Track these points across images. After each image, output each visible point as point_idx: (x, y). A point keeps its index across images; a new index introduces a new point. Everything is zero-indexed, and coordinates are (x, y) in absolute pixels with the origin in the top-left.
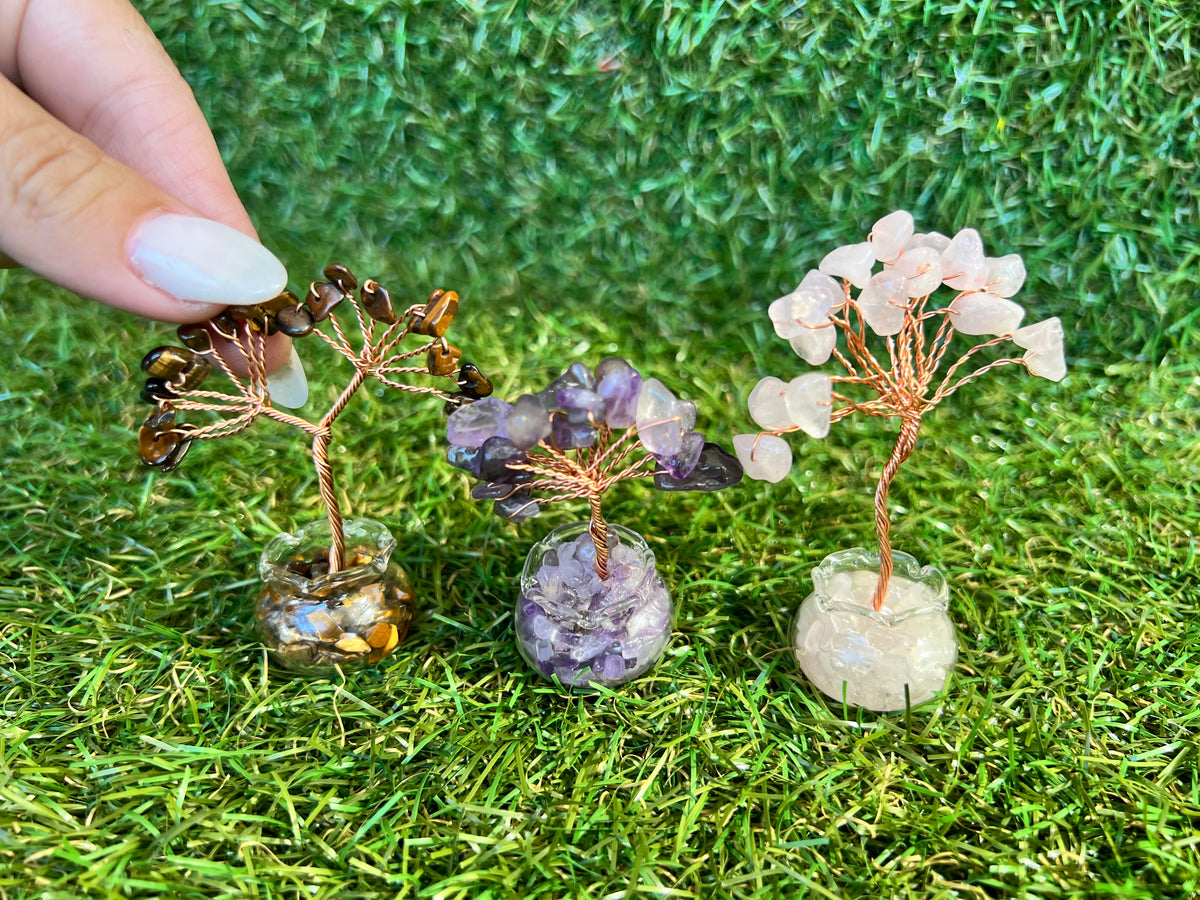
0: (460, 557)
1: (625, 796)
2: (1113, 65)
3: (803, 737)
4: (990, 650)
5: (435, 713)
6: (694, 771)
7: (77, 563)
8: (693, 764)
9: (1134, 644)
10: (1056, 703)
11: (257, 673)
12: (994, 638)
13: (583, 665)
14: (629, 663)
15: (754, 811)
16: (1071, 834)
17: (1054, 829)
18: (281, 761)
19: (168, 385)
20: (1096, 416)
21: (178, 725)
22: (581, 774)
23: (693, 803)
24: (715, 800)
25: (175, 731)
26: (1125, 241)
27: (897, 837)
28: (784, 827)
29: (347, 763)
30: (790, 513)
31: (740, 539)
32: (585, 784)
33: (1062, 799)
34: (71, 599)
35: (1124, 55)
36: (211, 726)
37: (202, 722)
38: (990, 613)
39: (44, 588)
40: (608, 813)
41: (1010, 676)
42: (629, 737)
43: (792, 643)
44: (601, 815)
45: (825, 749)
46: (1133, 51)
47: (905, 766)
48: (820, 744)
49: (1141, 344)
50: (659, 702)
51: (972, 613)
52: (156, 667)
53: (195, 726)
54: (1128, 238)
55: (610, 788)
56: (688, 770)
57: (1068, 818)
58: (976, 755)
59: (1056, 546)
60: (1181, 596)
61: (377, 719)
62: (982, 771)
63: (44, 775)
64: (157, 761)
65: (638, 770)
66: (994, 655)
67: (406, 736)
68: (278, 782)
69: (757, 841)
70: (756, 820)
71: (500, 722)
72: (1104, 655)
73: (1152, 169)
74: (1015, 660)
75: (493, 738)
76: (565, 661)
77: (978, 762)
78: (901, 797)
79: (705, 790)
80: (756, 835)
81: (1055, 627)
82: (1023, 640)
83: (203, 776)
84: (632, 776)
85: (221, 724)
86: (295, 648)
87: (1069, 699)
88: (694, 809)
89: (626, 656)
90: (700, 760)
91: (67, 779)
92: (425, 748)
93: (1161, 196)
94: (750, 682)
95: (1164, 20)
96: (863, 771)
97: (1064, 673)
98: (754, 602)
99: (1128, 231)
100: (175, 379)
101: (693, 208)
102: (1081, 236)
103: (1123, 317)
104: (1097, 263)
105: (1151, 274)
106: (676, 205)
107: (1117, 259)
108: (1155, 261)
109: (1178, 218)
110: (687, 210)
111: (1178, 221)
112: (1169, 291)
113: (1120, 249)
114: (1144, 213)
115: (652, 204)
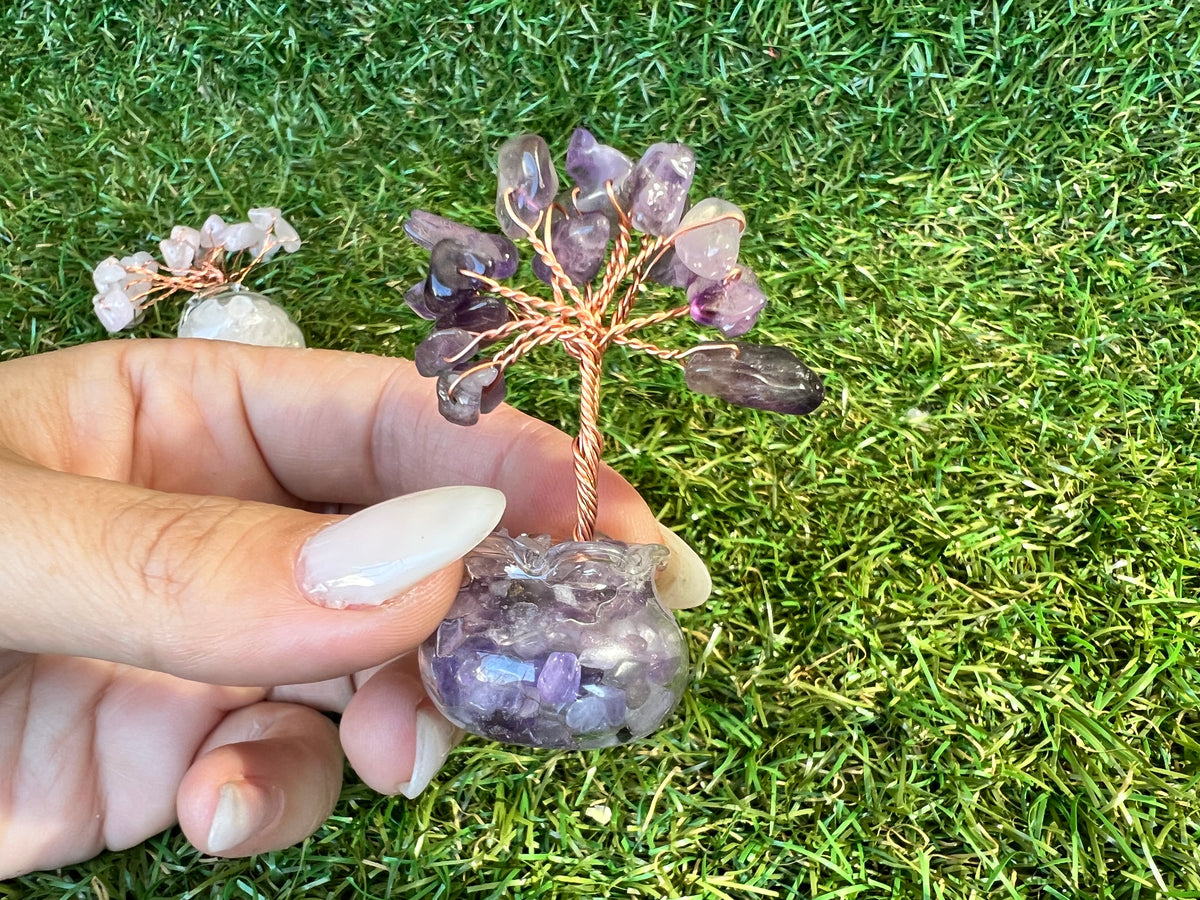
26: (921, 46)
49: (928, 152)
54: (926, 43)
99: (926, 36)
101: (521, 29)
102: (884, 43)
103: (917, 126)
104: (896, 71)
105: (946, 80)
106: (504, 27)
107: (914, 66)
108: (950, 66)
109: (973, 19)
110: (516, 32)
111: (973, 23)
112: (961, 97)
113: (918, 55)
114: (941, 16)
115: (484, 26)
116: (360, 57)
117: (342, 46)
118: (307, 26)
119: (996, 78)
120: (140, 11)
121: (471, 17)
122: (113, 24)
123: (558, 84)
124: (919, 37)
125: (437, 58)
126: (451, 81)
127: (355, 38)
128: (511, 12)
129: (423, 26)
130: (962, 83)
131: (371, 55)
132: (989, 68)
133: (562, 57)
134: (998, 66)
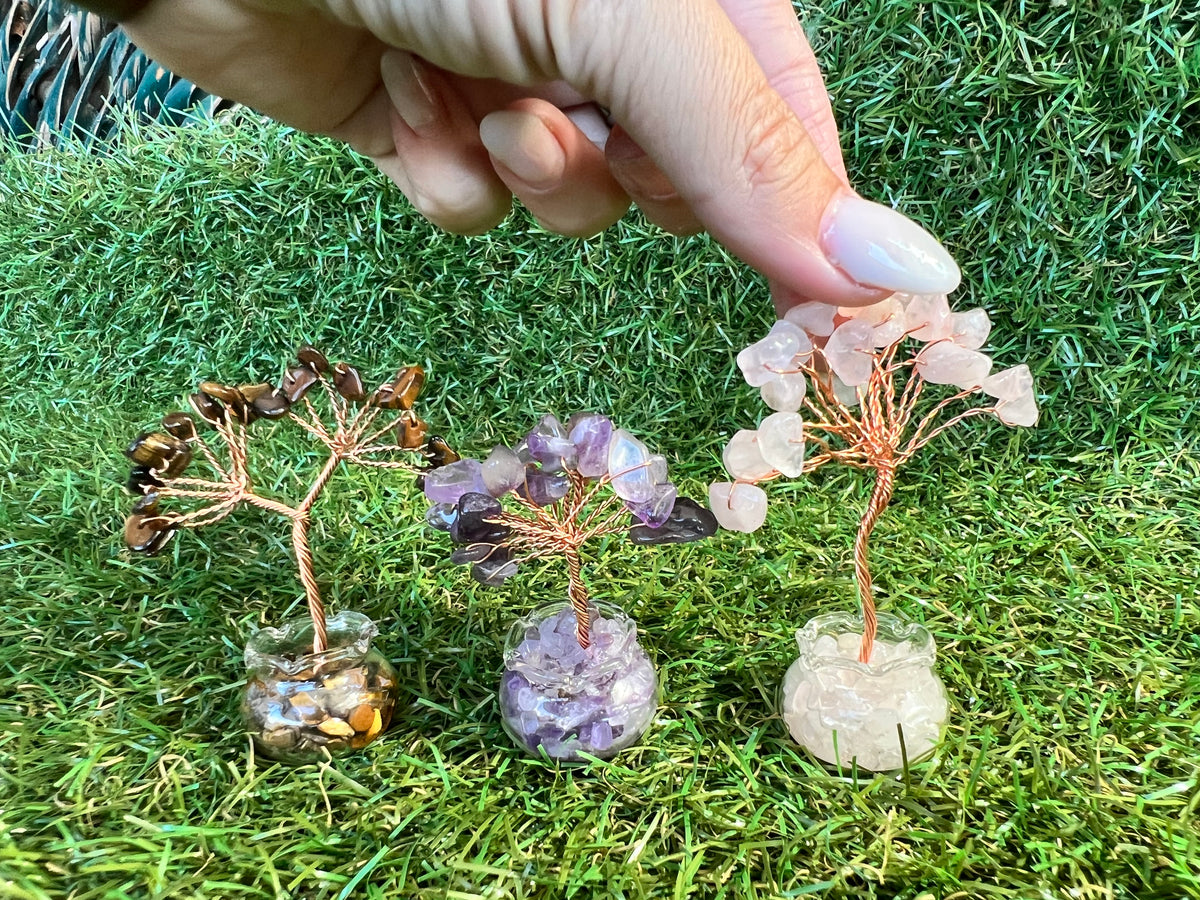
0: (444, 656)
1: (618, 858)
2: (1038, 176)
3: (798, 796)
4: (985, 711)
5: (422, 791)
6: (688, 831)
7: (72, 680)
8: (687, 823)
9: (1133, 695)
10: (1060, 753)
11: (243, 763)
12: (987, 699)
13: (568, 734)
14: (616, 732)
15: (753, 869)
16: (1093, 873)
17: (1073, 865)
18: (267, 840)
19: (152, 472)
20: (1065, 502)
21: (164, 812)
22: (572, 838)
23: (689, 860)
24: (713, 858)
25: (159, 817)
26: (1069, 340)
27: (908, 883)
28: (786, 879)
29: (334, 840)
30: (770, 600)
31: (722, 625)
32: (577, 846)
33: (1076, 839)
34: (64, 711)
35: (1048, 167)
36: (196, 812)
37: (187, 808)
38: (980, 676)
39: (38, 703)
40: (601, 872)
41: (1009, 733)
42: (621, 805)
43: (781, 711)
44: (595, 874)
45: (822, 807)
46: (1056, 161)
47: (908, 819)
48: (817, 802)
49: (1100, 434)
50: (648, 771)
51: (962, 677)
52: (144, 761)
53: (181, 811)
54: (1074, 337)
55: (603, 851)
56: (682, 831)
57: (1087, 855)
58: (980, 803)
59: (1040, 613)
60: (1174, 652)
61: (365, 798)
62: (989, 816)
63: (26, 860)
64: (141, 843)
65: (630, 834)
66: (989, 714)
67: (392, 813)
68: (264, 856)
69: (760, 895)
70: (756, 876)
71: (487, 798)
72: (1102, 708)
73: (1088, 271)
74: (1011, 718)
75: (481, 808)
76: (552, 731)
77: (984, 809)
78: (908, 846)
79: (700, 846)
80: (758, 891)
81: (1050, 686)
82: (1018, 699)
83: (187, 854)
84: (626, 840)
85: (206, 809)
86: (279, 733)
87: (1073, 749)
88: (690, 866)
89: (613, 723)
90: (693, 820)
91: (48, 865)
92: (412, 822)
93: (1100, 295)
94: (741, 747)
95: (1082, 128)
96: (864, 824)
97: (1063, 725)
98: (740, 679)
99: (1072, 331)
100: (159, 466)
101: (655, 347)
102: (1028, 340)
103: (1080, 411)
104: (1047, 363)
105: (1101, 369)
106: (637, 347)
107: (1065, 358)
108: (1103, 356)
109: (1119, 312)
110: (651, 349)
111: (1120, 317)
112: (1121, 383)
113: (1066, 347)
114: (1085, 312)
115: (617, 348)
116: (493, 381)
117: (476, 371)
118: (444, 357)
119: (1154, 365)
120: (286, 352)
121: (605, 339)
122: (257, 364)
123: (693, 393)
124: (1064, 332)
125: (570, 376)
126: (583, 395)
127: (490, 366)
128: (645, 335)
129: (557, 352)
130: (1121, 370)
131: (504, 377)
132: (1145, 356)
133: (696, 370)
134: (1154, 354)
